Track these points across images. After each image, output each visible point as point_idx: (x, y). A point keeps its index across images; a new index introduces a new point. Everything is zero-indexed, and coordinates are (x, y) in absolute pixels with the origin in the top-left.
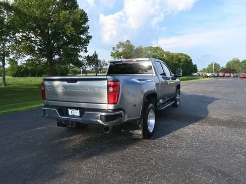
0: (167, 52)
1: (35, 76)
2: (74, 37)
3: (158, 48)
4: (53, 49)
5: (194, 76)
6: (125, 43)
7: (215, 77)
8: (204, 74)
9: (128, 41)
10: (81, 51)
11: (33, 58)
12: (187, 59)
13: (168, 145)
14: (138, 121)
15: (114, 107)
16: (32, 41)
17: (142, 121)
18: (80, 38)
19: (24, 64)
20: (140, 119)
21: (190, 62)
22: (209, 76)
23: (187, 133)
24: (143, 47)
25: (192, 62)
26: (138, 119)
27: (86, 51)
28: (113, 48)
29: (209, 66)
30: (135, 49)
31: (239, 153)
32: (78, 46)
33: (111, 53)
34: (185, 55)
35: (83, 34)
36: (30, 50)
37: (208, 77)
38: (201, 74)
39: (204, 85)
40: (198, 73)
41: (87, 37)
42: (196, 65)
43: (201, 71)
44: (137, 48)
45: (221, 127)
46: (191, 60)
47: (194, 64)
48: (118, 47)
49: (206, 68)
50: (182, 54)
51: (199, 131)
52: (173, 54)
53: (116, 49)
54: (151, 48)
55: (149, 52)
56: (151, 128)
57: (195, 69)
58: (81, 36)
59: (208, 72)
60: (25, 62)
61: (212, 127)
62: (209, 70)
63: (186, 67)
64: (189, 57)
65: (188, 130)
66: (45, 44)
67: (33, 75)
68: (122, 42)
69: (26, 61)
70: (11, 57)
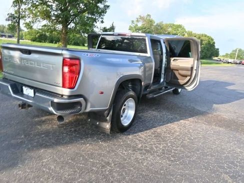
0: (189, 31)
1: (52, 43)
2: (91, 5)
3: (180, 26)
4: (68, 16)
5: (214, 60)
6: (145, 17)
7: (237, 64)
8: (226, 59)
9: (148, 15)
10: (97, 21)
11: (49, 24)
12: (209, 41)
13: (140, 146)
14: (106, 112)
15: (71, 92)
16: (48, 6)
17: (111, 113)
18: (98, 7)
19: (39, 29)
20: (109, 110)
21: (213, 45)
22: (230, 63)
23: (173, 131)
24: (164, 23)
25: (214, 46)
26: (106, 110)
27: (102, 22)
28: (133, 21)
29: (233, 51)
30: (155, 24)
31: (226, 173)
32: (94, 15)
33: (130, 26)
34: (208, 37)
35: (101, 2)
36: (47, 15)
37: (228, 63)
38: (222, 58)
39: (220, 72)
40: (219, 57)
41: (105, 6)
42: (218, 49)
43: (223, 56)
44: (157, 24)
45: (218, 129)
46: (214, 43)
47: (216, 47)
48: (138, 21)
49: (229, 53)
50: (206, 36)
51: (189, 131)
52: (195, 34)
53: (135, 23)
54: (172, 26)
55: (170, 29)
56: (127, 121)
57: (216, 53)
58: (99, 5)
59: (231, 57)
60: (41, 28)
61: (208, 127)
62: (231, 56)
63: (208, 50)
64: (212, 40)
65: (176, 127)
66: (61, 9)
67: (51, 42)
68: (142, 16)
69: (42, 26)
70: (28, 20)
